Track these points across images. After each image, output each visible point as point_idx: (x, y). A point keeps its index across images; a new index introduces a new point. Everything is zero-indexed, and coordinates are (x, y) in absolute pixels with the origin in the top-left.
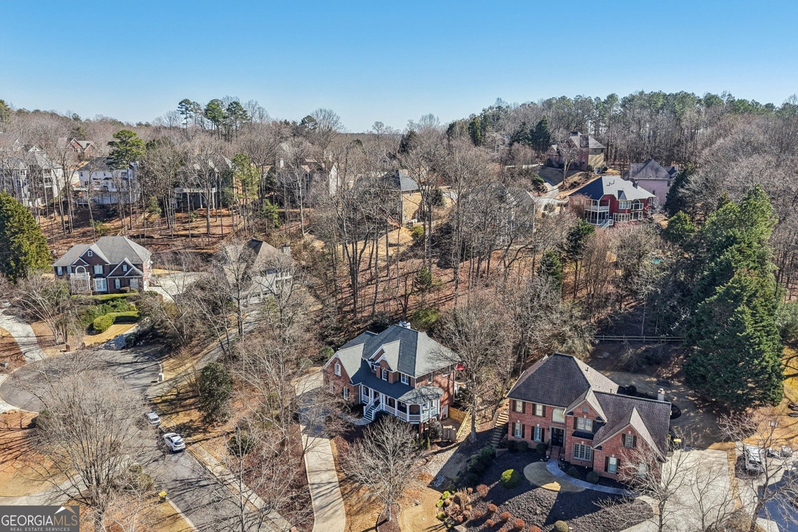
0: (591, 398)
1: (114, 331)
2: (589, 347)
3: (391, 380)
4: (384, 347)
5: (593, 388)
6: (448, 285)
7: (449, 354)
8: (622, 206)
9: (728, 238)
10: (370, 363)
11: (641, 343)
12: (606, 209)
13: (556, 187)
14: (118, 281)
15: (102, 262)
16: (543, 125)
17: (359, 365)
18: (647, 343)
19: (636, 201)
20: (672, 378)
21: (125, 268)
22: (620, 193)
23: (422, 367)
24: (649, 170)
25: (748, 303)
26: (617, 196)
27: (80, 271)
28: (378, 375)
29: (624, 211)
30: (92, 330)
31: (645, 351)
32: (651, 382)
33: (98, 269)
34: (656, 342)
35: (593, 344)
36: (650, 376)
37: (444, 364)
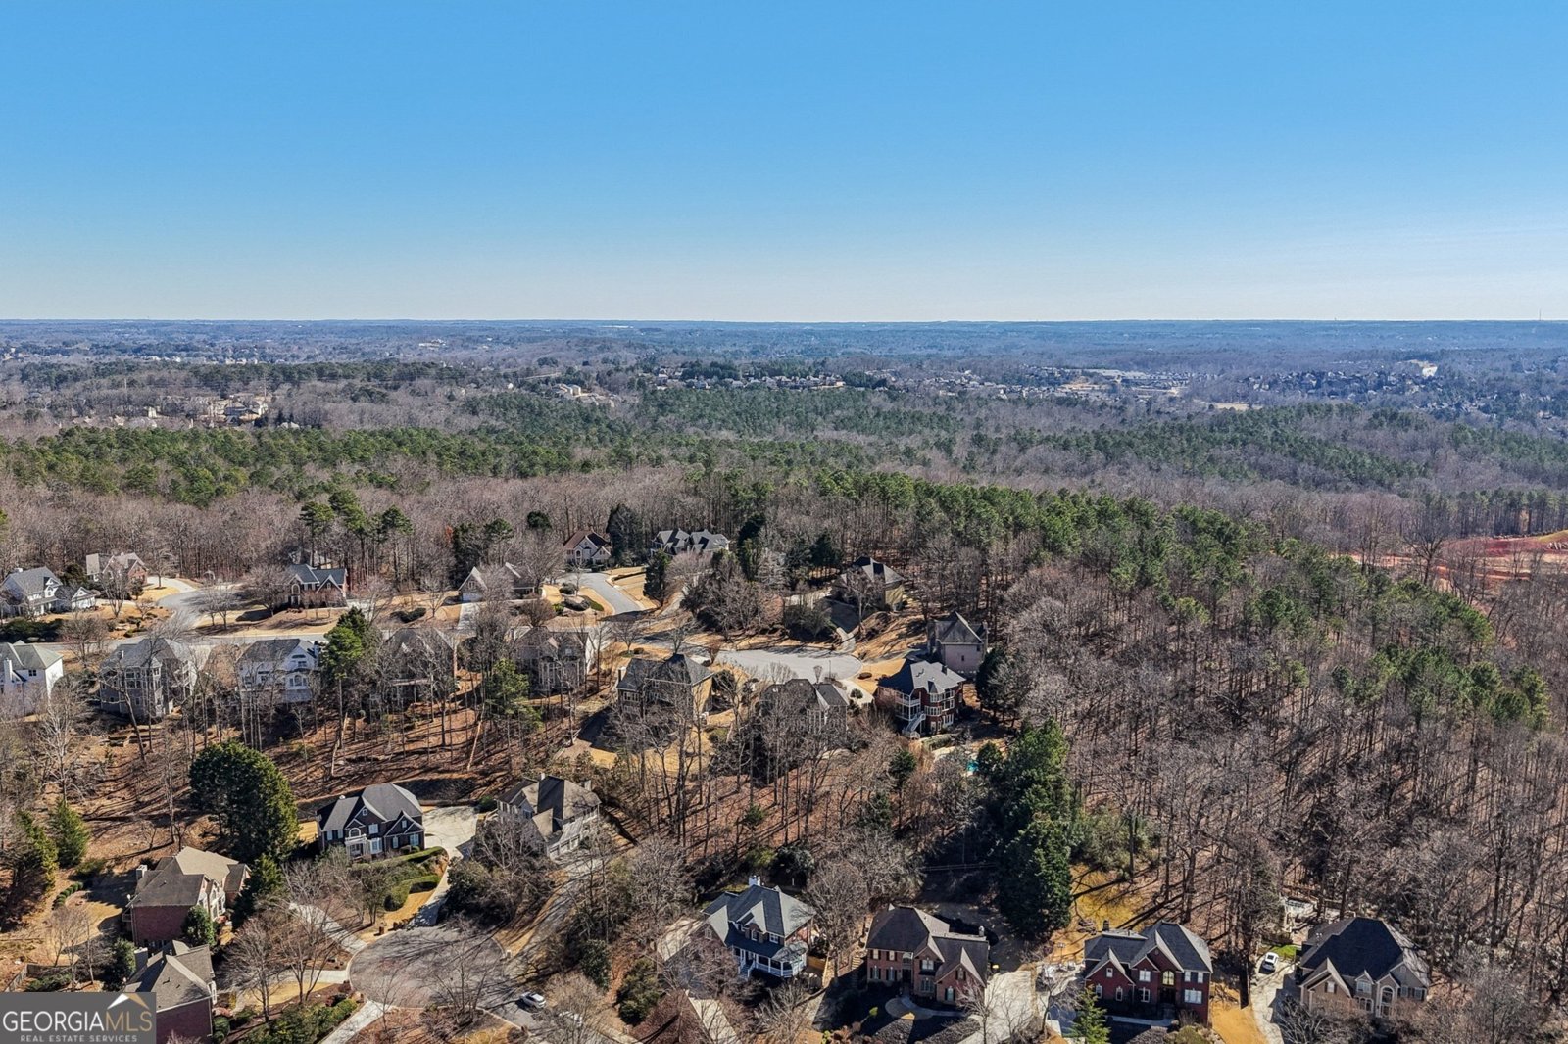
0: (931, 944)
1: (414, 903)
2: (920, 883)
3: (761, 941)
4: (753, 910)
5: (931, 934)
6: (771, 811)
7: (804, 907)
8: (933, 700)
9: (1027, 777)
10: (737, 926)
11: (964, 871)
12: (918, 702)
13: (851, 635)
14: (395, 840)
15: (377, 820)
16: (826, 541)
17: (727, 928)
18: (969, 871)
19: (947, 690)
20: (990, 905)
21: (404, 824)
22: (931, 684)
23: (788, 927)
24: (957, 633)
25: (1042, 847)
26: (927, 689)
27: (355, 834)
28: (747, 936)
29: (935, 705)
30: (391, 905)
31: (966, 880)
32: (974, 911)
33: (374, 829)
34: (975, 869)
35: (922, 878)
36: (973, 904)
37: (803, 920)
